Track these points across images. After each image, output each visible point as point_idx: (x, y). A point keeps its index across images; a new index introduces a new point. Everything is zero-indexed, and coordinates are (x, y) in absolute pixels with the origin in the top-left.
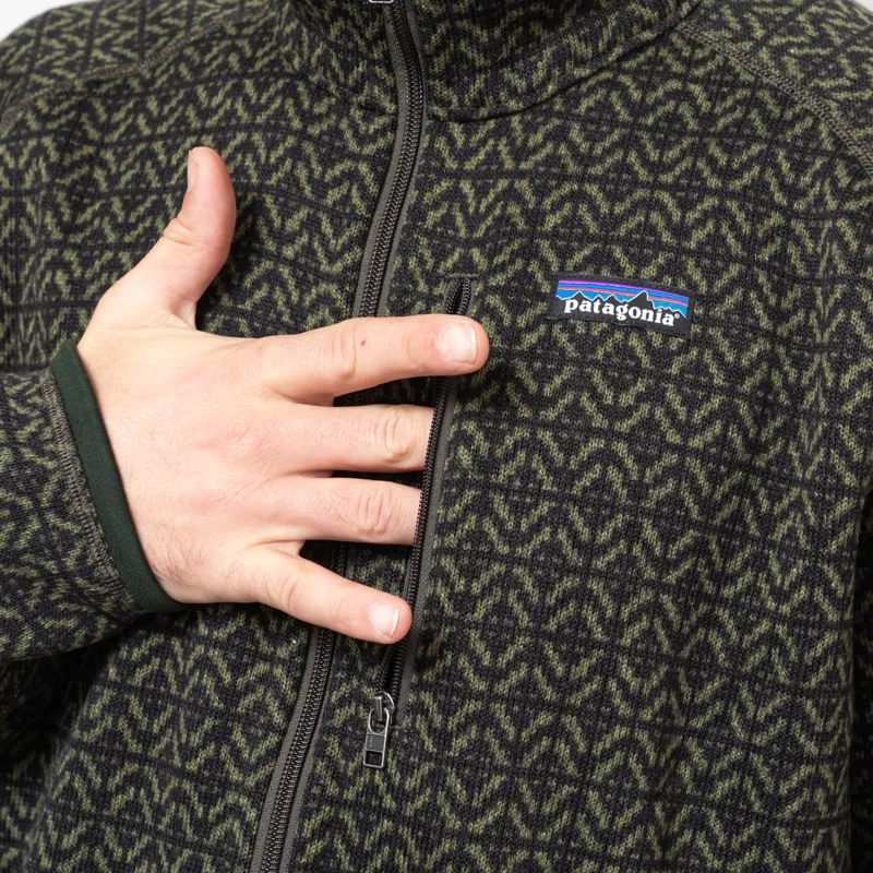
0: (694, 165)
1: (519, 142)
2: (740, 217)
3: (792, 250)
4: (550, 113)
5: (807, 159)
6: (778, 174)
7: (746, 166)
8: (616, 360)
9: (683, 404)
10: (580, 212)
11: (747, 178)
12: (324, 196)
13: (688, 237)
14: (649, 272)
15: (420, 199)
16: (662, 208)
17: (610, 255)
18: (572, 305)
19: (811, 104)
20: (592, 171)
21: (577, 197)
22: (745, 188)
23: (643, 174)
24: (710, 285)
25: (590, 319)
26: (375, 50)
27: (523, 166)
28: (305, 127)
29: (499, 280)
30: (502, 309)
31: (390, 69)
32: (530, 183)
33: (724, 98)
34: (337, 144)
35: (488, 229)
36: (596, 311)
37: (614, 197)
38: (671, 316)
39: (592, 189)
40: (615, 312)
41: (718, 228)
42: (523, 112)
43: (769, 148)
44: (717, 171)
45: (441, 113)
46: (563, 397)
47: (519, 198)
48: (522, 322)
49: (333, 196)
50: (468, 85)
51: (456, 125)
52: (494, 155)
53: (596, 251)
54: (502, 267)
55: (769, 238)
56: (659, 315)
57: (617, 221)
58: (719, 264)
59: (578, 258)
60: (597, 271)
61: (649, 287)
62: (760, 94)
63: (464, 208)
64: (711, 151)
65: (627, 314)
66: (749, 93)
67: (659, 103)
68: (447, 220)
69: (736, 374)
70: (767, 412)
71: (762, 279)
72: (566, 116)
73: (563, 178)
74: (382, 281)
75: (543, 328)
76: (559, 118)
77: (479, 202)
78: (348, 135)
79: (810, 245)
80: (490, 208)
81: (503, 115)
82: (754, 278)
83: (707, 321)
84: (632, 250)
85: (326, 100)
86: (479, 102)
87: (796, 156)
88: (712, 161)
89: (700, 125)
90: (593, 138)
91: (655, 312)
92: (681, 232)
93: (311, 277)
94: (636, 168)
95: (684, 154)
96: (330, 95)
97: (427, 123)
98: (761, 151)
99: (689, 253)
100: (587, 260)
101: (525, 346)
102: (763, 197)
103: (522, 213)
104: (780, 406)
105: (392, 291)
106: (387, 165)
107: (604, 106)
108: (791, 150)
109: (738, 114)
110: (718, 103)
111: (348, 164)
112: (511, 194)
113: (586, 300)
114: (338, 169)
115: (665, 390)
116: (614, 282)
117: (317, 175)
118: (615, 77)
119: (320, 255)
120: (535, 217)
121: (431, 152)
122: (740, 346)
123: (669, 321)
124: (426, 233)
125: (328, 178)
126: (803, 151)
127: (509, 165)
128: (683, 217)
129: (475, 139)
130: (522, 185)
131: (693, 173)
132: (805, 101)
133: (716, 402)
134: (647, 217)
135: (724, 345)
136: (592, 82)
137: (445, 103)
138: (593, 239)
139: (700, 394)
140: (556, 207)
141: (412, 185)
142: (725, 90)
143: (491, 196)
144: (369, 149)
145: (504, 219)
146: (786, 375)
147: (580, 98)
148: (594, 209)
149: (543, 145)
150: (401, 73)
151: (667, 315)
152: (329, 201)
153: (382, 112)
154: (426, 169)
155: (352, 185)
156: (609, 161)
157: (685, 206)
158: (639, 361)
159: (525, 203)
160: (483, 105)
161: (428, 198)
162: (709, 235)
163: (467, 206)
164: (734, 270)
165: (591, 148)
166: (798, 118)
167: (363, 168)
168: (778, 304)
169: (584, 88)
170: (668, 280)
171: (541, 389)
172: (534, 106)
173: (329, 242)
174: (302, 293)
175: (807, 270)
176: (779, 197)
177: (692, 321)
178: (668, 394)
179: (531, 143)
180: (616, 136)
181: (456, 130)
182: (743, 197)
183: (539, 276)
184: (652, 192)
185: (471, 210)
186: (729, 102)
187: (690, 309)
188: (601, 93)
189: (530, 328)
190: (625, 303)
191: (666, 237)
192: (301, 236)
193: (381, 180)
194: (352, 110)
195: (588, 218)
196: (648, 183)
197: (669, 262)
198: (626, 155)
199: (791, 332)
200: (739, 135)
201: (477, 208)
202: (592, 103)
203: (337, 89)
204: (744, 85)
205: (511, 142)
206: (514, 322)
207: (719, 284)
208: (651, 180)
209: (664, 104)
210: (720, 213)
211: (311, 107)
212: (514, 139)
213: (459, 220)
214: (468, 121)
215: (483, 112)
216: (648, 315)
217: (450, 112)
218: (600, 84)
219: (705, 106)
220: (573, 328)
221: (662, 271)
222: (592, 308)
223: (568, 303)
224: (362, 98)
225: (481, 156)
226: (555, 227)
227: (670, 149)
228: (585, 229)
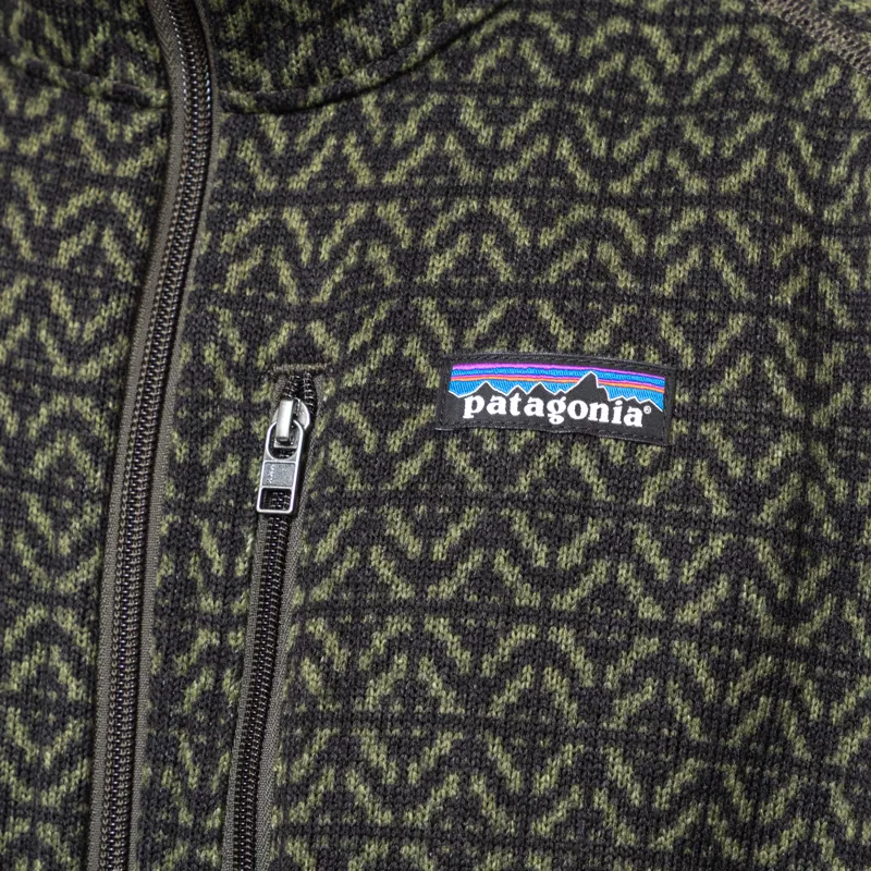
0: (663, 162)
1: (378, 138)
2: (743, 236)
3: (826, 286)
4: (425, 87)
5: (838, 138)
6: (796, 162)
7: (745, 152)
8: (550, 492)
9: (663, 554)
10: (484, 249)
11: (747, 170)
12: (52, 251)
13: (660, 277)
14: (598, 339)
15: (214, 245)
16: (616, 236)
17: (533, 315)
18: (474, 405)
19: (837, 42)
20: (499, 175)
21: (478, 223)
22: (746, 186)
23: (583, 179)
24: (699, 353)
25: (504, 427)
26: (124, 7)
27: (388, 179)
28: (14, 144)
29: (357, 376)
30: (363, 426)
31: (151, 34)
32: (402, 206)
33: (698, 45)
34: (70, 163)
35: (337, 288)
36: (515, 412)
37: (537, 219)
38: (637, 410)
39: (502, 208)
40: (546, 411)
41: (706, 256)
42: (379, 88)
43: (778, 120)
44: (699, 167)
45: (245, 100)
46: (465, 559)
47: (385, 234)
48: (395, 443)
49: (68, 250)
50: (287, 52)
51: (271, 119)
52: (338, 163)
53: (510, 311)
54: (361, 355)
55: (790, 268)
56: (618, 411)
57: (544, 258)
58: (712, 316)
59: (483, 325)
60: (513, 346)
61: (599, 365)
62: (754, 32)
63: (292, 254)
64: (687, 136)
65: (565, 414)
66: (737, 32)
67: (599, 55)
68: (264, 277)
69: (747, 496)
70: (805, 553)
71: (782, 336)
72: (453, 87)
73: (455, 191)
74: (163, 389)
75: (429, 447)
76: (440, 92)
77: (318, 244)
78: (88, 145)
79: (853, 277)
80: (338, 254)
81: (347, 96)
82: (770, 335)
83: (696, 414)
84: (569, 306)
85: (44, 93)
86: (307, 79)
87: (821, 133)
88: (690, 151)
89: (666, 94)
90: (498, 119)
91: (611, 405)
92: (648, 269)
93: (37, 389)
94: (571, 168)
95: (645, 146)
96: (51, 84)
97: (222, 117)
98: (766, 126)
99: (663, 302)
100: (497, 328)
101: (400, 481)
102: (777, 199)
103: (391, 258)
104: (825, 543)
105: (180, 402)
106: (159, 193)
107: (513, 65)
108: (812, 122)
109: (723, 69)
110: (690, 55)
111: (91, 195)
112: (371, 229)
113: (497, 394)
114: (75, 204)
115: (633, 533)
116: (541, 361)
117: (39, 220)
118: (524, 16)
119: (52, 351)
120: (411, 262)
121: (232, 168)
122: (751, 450)
123: (635, 419)
124: (228, 302)
125: (58, 222)
126: (831, 124)
127: (364, 178)
128: (650, 245)
129: (303, 139)
130: (390, 212)
131: (662, 176)
132: (826, 38)
133: (717, 545)
134: (592, 251)
135: (726, 450)
136: (487, 29)
137: (250, 85)
138: (506, 291)
139: (691, 535)
140: (445, 241)
141: (202, 224)
142: (699, 31)
143: (338, 233)
144: (129, 168)
145: (363, 271)
146: (830, 490)
147: (471, 55)
148: (506, 240)
149: (419, 140)
150: (171, 39)
151: (631, 409)
152: (62, 260)
153: (145, 104)
154: (223, 195)
155: (101, 228)
156: (527, 156)
157: (651, 228)
158: (587, 490)
159: (396, 241)
160: (314, 82)
161: (227, 242)
162: (693, 271)
163: (298, 252)
164: (737, 324)
165: (497, 137)
166: (818, 69)
167: (122, 201)
168: (810, 376)
169: (476, 40)
170: (629, 351)
171: (428, 548)
172: (397, 77)
173: (65, 326)
174: (24, 417)
175: (852, 318)
176: (800, 200)
177: (673, 415)
178: (638, 540)
179: (398, 140)
180: (535, 113)
181: (272, 125)
182: (742, 201)
183: (422, 363)
184: (599, 211)
185: (305, 258)
186: (707, 52)
187: (668, 396)
188: (505, 44)
189: (408, 452)
190: (559, 396)
191: (625, 281)
192: (17, 324)
193: (152, 221)
194: (92, 103)
195: (497, 258)
196: (592, 195)
197: (630, 320)
198: (554, 144)
199: (833, 421)
200: (727, 104)
201: (316, 253)
202: (492, 63)
203: (62, 73)
204: (728, 20)
205: (365, 141)
206: (381, 444)
207: (713, 350)
208: (596, 190)
209: (607, 58)
210: (709, 233)
211: (21, 107)
212: (370, 135)
213: (285, 275)
214: (291, 111)
215: (315, 93)
216: (599, 411)
217: (259, 99)
218: (502, 30)
219: (672, 63)
220: (479, 442)
221: (619, 336)
222: (508, 408)
223: (468, 403)
224: (107, 83)
225: (316, 166)
226: (445, 274)
227: (624, 138)
228: (492, 274)
